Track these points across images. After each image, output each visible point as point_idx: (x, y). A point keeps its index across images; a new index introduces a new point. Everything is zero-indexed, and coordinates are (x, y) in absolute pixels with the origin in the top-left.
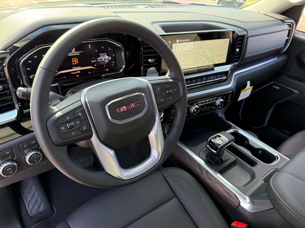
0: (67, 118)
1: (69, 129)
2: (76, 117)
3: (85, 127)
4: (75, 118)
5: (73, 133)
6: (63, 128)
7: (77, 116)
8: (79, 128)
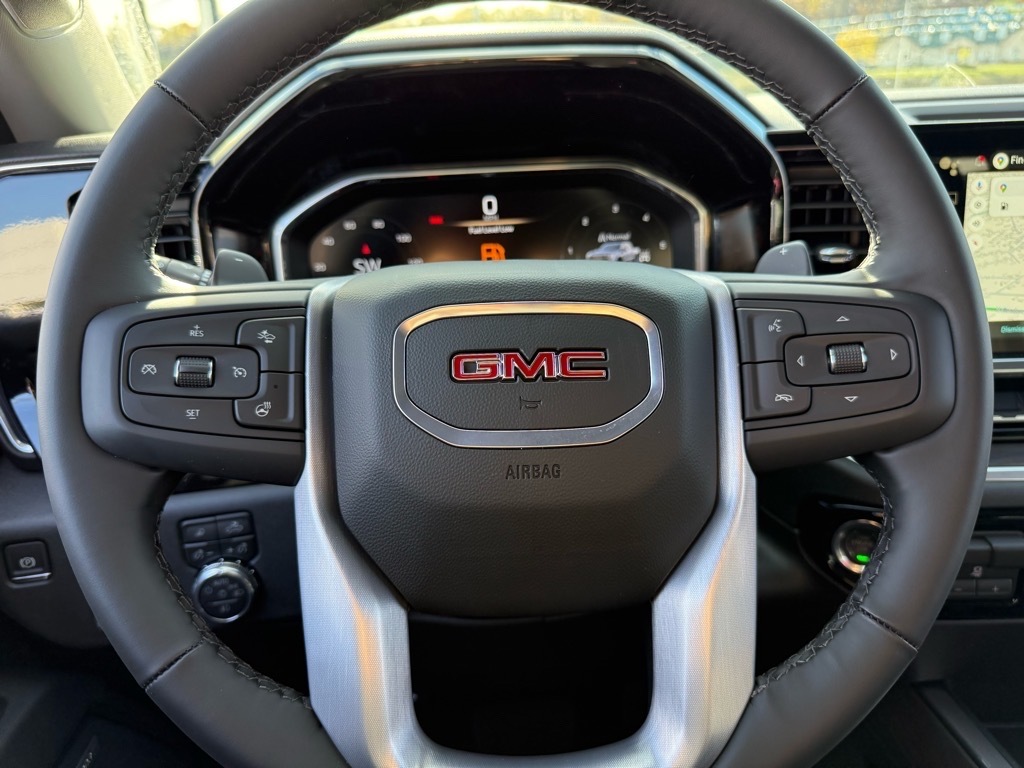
0: (192, 333)
1: (176, 384)
2: (238, 343)
3: (268, 404)
4: (236, 346)
5: (191, 413)
6: (149, 368)
7: (247, 342)
8: (233, 399)
